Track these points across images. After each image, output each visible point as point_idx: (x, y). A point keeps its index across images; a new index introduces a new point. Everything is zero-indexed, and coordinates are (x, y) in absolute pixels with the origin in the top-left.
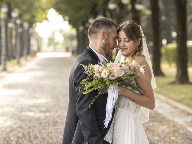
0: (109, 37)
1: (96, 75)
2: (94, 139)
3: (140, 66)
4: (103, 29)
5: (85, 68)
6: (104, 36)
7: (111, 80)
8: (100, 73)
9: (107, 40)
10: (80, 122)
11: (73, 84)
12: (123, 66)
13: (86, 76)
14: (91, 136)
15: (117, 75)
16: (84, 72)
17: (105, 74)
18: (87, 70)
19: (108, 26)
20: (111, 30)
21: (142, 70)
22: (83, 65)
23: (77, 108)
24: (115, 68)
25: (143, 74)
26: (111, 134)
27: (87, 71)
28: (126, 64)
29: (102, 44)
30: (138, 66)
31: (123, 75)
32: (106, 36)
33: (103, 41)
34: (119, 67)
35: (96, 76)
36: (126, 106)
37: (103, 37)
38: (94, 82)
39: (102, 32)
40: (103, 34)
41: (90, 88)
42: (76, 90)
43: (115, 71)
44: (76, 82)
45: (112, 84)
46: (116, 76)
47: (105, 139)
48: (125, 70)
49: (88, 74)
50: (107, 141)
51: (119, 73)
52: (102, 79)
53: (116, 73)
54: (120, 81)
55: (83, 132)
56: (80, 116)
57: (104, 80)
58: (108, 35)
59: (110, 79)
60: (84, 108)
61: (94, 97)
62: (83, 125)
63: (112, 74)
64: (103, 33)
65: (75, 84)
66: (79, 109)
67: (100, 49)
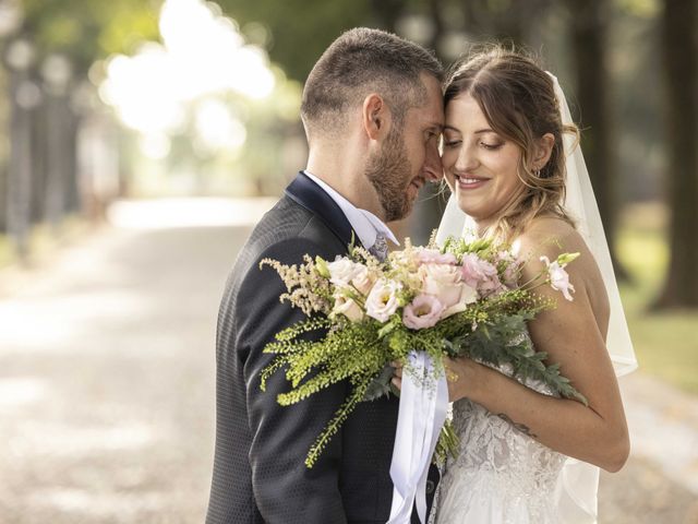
0: (402, 123)
1: (339, 308)
3: (551, 262)
4: (373, 85)
5: (286, 279)
6: (378, 122)
7: (412, 332)
8: (359, 299)
9: (393, 140)
11: (236, 355)
12: (471, 260)
13: (292, 314)
15: (442, 303)
16: (282, 297)
17: (386, 303)
18: (299, 286)
19: (400, 72)
20: (412, 91)
21: (559, 278)
22: (276, 265)
23: (254, 468)
24: (433, 270)
25: (569, 297)
27: (297, 292)
28: (485, 253)
29: (367, 157)
30: (542, 258)
31: (468, 306)
32: (388, 123)
33: (374, 142)
34: (448, 267)
35: (339, 315)
36: (491, 456)
37: (375, 126)
38: (332, 344)
39: (367, 101)
40: (375, 113)
41: (315, 371)
42: (248, 385)
43: (432, 286)
44: (245, 345)
45: (420, 348)
46: (438, 309)
48: (480, 282)
49: (300, 304)
51: (453, 296)
52: (371, 325)
53: (436, 296)
54: (456, 335)
56: (271, 505)
57: (381, 333)
58: (399, 114)
59: (411, 326)
60: (289, 466)
61: (333, 416)
63: (417, 302)
64: (375, 107)
65: (243, 354)
66: (264, 473)
67: (357, 181)
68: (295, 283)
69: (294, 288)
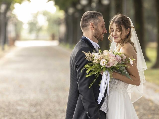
0: (97, 26)
2: (93, 110)
5: (86, 55)
10: (81, 96)
14: (90, 107)
16: (85, 58)
17: (103, 63)
22: (84, 52)
25: (132, 65)
26: (105, 105)
27: (88, 57)
32: (95, 27)
33: (93, 31)
42: (77, 71)
47: (101, 109)
49: (88, 59)
50: (103, 110)
55: (84, 104)
56: (81, 91)
62: (83, 99)
65: (76, 66)
66: (80, 85)
68: (87, 55)
69: (87, 56)
